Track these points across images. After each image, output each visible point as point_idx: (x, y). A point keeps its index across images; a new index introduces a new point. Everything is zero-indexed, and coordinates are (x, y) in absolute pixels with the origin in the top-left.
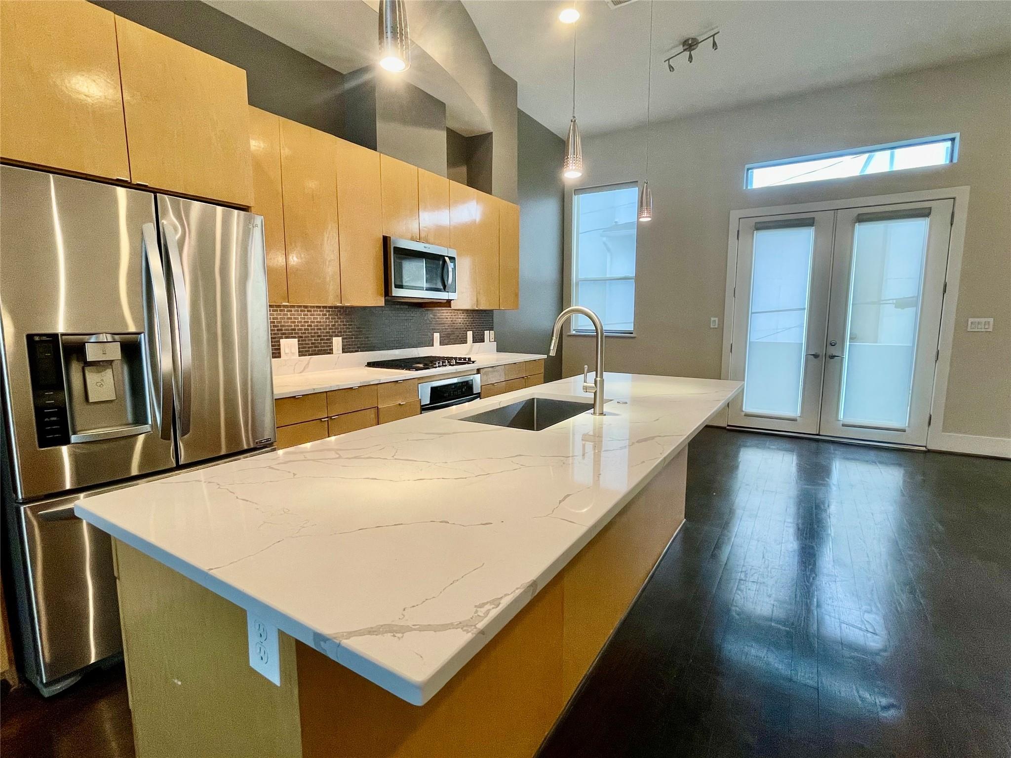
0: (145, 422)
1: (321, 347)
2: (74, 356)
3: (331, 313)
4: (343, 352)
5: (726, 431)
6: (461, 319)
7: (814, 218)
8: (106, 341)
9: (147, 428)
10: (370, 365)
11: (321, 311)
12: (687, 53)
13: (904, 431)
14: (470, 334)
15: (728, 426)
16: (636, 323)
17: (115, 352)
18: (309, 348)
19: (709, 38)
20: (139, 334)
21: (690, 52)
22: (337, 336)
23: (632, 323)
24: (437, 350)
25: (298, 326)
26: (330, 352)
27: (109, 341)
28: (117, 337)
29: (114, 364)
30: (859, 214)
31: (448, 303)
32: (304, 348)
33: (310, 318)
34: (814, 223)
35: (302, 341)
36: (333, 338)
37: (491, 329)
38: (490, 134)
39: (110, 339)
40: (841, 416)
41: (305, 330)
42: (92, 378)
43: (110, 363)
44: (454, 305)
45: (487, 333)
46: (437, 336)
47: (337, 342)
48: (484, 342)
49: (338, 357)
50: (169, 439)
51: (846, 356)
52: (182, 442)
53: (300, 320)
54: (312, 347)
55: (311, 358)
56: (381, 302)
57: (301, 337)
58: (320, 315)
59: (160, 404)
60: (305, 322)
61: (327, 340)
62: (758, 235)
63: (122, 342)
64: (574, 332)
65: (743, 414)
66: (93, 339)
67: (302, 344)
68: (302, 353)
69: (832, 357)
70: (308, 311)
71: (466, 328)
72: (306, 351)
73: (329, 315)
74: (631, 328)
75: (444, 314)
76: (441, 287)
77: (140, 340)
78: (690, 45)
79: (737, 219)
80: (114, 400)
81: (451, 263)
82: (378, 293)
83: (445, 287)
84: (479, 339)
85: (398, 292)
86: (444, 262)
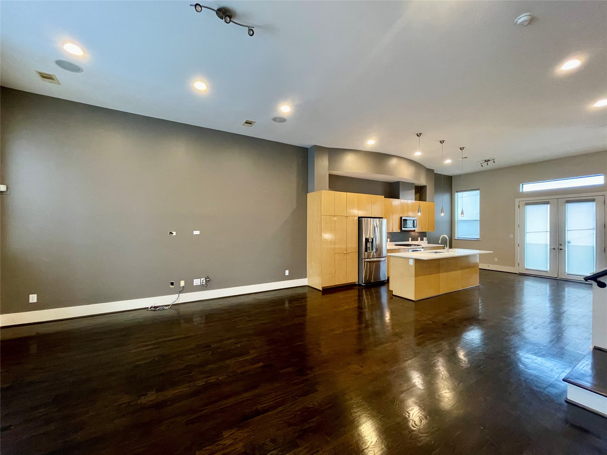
5: (518, 275)
6: (417, 234)
7: (549, 201)
9: (373, 251)
10: (396, 245)
14: (419, 238)
15: (519, 273)
16: (481, 235)
19: (492, 160)
21: (487, 163)
23: (478, 235)
24: (410, 242)
30: (567, 200)
31: (414, 231)
34: (549, 203)
37: (426, 237)
38: (426, 186)
40: (566, 271)
44: (416, 231)
45: (424, 238)
46: (410, 239)
48: (423, 240)
51: (566, 249)
56: (399, 231)
61: (393, 239)
62: (527, 206)
64: (457, 238)
65: (525, 269)
69: (561, 249)
73: (393, 234)
74: (479, 238)
75: (413, 233)
76: (413, 227)
78: (487, 161)
79: (518, 202)
81: (415, 222)
82: (399, 229)
83: (414, 227)
84: (422, 240)
85: (403, 229)
86: (414, 221)
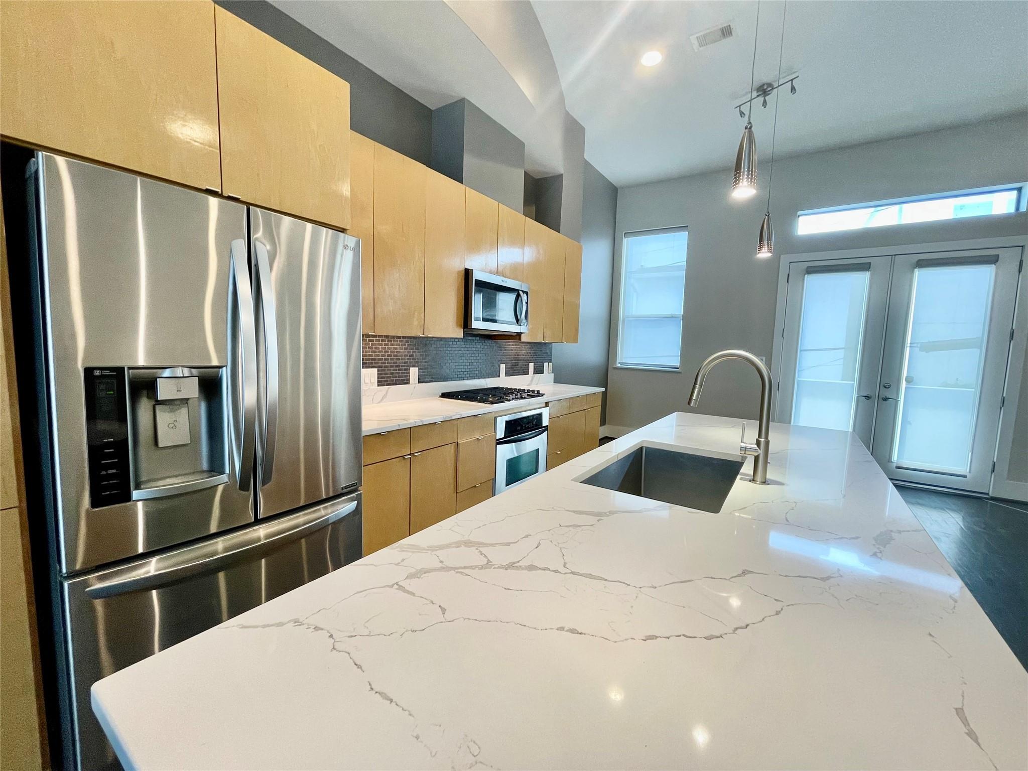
0: (222, 472)
1: (399, 377)
2: (145, 392)
3: (410, 343)
4: (419, 382)
6: (524, 351)
7: (870, 263)
8: (182, 376)
9: (224, 478)
10: (444, 395)
11: (400, 341)
12: (761, 99)
13: (965, 476)
14: (531, 365)
16: (683, 356)
17: (192, 389)
18: (387, 377)
19: (787, 82)
20: (220, 367)
21: (765, 98)
22: (414, 366)
23: (678, 356)
24: (504, 381)
25: (378, 355)
26: (406, 382)
27: (185, 376)
28: (194, 371)
29: (190, 402)
30: (920, 260)
31: (519, 335)
32: (382, 378)
33: (390, 348)
34: (870, 268)
35: (382, 371)
36: (411, 368)
37: (551, 362)
38: (561, 177)
39: (187, 373)
40: (895, 458)
41: (385, 359)
42: (164, 417)
43: (185, 401)
44: (524, 338)
45: (546, 364)
46: (503, 366)
47: (414, 372)
48: (543, 373)
49: (415, 388)
50: (248, 490)
51: (901, 399)
52: (262, 493)
53: (380, 350)
54: (390, 377)
55: (389, 388)
56: (460, 333)
57: (381, 367)
58: (399, 345)
59: (240, 447)
60: (385, 352)
61: (405, 370)
62: (808, 278)
63: (201, 376)
64: (619, 365)
66: (167, 373)
67: (381, 374)
68: (380, 383)
69: (886, 399)
70: (389, 341)
71: (528, 360)
72: (385, 381)
73: (408, 345)
74: (677, 364)
75: (511, 346)
76: (514, 320)
77: (221, 375)
78: (764, 90)
79: (788, 264)
80: (188, 444)
81: (524, 297)
82: (458, 325)
83: (517, 320)
84: (539, 370)
85: (476, 325)
86: (518, 296)
